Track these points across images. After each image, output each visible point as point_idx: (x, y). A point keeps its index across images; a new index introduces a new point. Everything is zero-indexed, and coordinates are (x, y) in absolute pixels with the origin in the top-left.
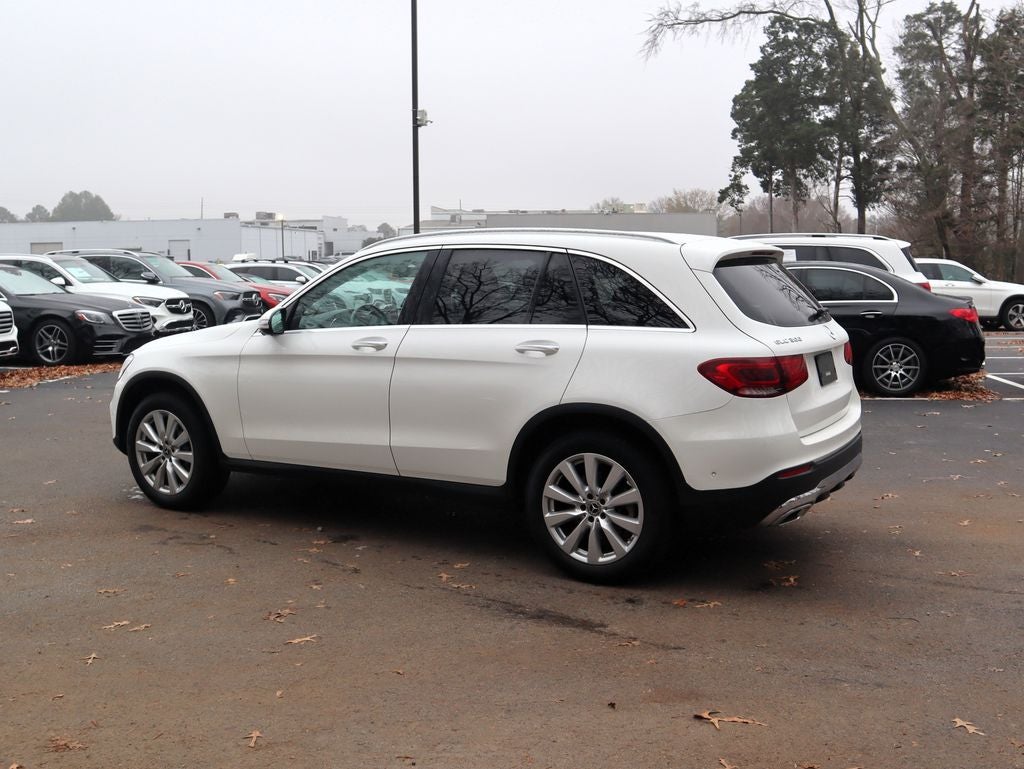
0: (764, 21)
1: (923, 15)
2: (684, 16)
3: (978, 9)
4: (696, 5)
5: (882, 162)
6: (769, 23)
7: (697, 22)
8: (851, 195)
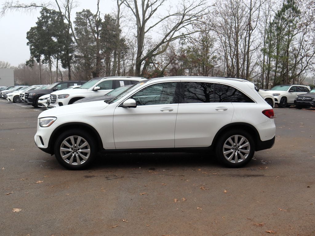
0: (40, 9)
1: (81, 12)
2: (13, 5)
3: (100, 13)
4: (18, 2)
5: (70, 55)
6: (41, 10)
7: (18, 7)
8: (61, 64)
